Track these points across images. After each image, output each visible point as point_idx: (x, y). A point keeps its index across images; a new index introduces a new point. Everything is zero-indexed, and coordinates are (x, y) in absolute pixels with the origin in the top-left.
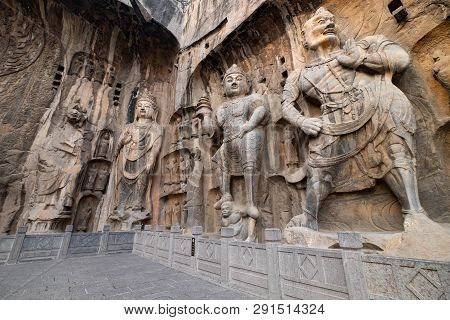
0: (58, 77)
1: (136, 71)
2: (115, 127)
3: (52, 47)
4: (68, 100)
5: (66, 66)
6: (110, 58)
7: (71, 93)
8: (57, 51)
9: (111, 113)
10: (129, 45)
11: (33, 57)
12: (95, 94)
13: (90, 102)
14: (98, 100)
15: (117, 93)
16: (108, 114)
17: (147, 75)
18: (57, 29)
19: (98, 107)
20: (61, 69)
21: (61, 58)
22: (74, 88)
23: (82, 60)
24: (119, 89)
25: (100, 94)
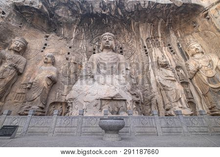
0: (146, 51)
1: (173, 35)
2: (181, 64)
3: (139, 41)
4: (154, 58)
5: (146, 45)
6: (160, 35)
7: (154, 55)
8: (141, 41)
9: (174, 58)
10: (167, 25)
11: (135, 46)
12: (162, 52)
13: (163, 56)
14: (165, 54)
15: (170, 48)
16: (173, 59)
17: (179, 35)
18: (138, 33)
19: (167, 57)
20: (145, 47)
21: (143, 43)
22: (153, 53)
23: (149, 41)
24: (171, 47)
25: (164, 52)
